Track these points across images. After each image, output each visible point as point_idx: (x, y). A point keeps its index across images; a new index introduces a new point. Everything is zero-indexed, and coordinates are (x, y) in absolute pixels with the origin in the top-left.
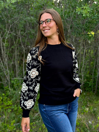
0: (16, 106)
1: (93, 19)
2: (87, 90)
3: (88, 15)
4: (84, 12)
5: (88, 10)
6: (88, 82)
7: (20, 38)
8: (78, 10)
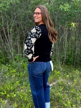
0: (18, 73)
1: (72, 13)
2: (68, 64)
3: (68, 10)
4: (65, 8)
6: (69, 58)
7: (22, 26)
8: (61, 7)
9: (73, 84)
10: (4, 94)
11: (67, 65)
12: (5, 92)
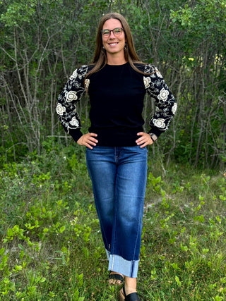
0: (57, 181)
1: (198, 31)
2: (180, 160)
3: (189, 24)
4: (183, 19)
5: (190, 16)
6: (183, 146)
7: (63, 61)
8: (173, 15)
9: (196, 205)
10: (33, 227)
11: (177, 162)
12: (37, 222)
